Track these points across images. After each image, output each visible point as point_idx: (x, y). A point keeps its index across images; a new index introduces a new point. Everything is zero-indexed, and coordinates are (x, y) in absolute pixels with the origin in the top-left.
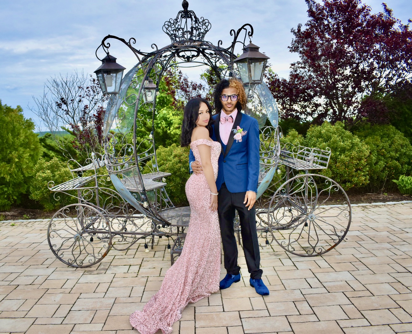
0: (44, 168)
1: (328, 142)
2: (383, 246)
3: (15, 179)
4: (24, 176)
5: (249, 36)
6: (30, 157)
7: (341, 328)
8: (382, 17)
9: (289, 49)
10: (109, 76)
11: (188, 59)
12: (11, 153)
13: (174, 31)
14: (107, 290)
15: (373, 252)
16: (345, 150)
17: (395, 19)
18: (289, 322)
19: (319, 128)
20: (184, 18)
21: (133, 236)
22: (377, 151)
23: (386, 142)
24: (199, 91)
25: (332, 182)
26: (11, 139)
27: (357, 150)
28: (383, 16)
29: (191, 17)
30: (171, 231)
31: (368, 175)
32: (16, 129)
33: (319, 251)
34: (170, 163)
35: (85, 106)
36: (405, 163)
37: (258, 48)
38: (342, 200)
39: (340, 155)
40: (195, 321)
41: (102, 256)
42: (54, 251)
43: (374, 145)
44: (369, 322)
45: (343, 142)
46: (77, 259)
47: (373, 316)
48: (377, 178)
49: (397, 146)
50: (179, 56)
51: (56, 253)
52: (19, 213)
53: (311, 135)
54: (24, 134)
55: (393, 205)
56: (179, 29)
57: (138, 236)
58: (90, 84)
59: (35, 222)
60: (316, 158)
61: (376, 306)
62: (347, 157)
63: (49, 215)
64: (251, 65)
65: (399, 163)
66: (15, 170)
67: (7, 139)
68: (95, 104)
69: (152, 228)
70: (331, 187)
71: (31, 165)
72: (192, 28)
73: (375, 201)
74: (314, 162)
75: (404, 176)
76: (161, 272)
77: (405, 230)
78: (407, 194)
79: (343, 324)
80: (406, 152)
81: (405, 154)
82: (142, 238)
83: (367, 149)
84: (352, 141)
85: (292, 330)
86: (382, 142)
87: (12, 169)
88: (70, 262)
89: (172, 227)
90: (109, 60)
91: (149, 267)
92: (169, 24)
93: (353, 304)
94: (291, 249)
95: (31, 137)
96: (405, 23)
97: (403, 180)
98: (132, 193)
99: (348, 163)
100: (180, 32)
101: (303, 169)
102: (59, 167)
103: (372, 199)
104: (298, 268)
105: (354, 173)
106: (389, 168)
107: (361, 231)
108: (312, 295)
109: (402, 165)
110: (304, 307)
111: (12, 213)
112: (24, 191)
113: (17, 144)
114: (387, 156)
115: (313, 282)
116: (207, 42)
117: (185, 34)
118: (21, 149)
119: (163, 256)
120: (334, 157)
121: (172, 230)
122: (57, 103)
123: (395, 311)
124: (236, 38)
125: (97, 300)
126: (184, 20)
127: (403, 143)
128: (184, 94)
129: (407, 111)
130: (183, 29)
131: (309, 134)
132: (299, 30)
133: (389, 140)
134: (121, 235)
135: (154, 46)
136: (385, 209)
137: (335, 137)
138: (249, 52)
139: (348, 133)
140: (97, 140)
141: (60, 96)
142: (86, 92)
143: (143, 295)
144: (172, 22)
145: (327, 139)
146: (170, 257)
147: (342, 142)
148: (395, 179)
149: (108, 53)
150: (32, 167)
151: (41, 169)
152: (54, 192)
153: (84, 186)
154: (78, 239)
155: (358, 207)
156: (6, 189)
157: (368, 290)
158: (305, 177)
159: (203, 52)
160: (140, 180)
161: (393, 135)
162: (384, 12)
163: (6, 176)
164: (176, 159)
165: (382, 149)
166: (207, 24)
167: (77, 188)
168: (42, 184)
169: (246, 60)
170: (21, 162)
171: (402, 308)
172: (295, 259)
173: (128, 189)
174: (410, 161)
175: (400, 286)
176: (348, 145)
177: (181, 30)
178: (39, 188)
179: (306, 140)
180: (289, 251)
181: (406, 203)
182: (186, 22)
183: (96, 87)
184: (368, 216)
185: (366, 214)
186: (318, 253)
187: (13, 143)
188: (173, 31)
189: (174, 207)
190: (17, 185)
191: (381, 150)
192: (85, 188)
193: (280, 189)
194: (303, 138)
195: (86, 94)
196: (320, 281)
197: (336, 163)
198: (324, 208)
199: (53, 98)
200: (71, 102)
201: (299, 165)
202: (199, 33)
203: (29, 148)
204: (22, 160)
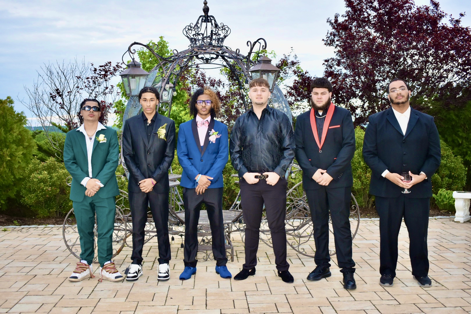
0: (39, 169)
1: (358, 150)
3: (4, 180)
4: (15, 178)
6: (23, 156)
7: (329, 302)
9: (324, 42)
10: (133, 80)
11: (207, 61)
12: (2, 150)
17: (443, 13)
18: (287, 298)
26: (3, 134)
29: (211, 22)
32: (9, 124)
36: (446, 175)
40: (206, 297)
41: (117, 252)
42: (68, 247)
50: (198, 58)
52: (6, 220)
54: (17, 130)
56: (199, 34)
66: (6, 169)
71: (23, 165)
72: (212, 33)
75: (444, 190)
78: (445, 210)
79: (332, 300)
80: (447, 163)
90: (135, 66)
92: (190, 28)
94: (301, 250)
95: (24, 133)
96: (456, 17)
97: (441, 195)
100: (200, 37)
102: (56, 168)
109: (442, 178)
112: (13, 194)
113: (10, 140)
116: (226, 47)
117: (205, 39)
118: (14, 146)
122: (51, 94)
124: (252, 49)
127: (444, 153)
129: (454, 117)
130: (203, 35)
132: (336, 21)
138: (261, 64)
142: (85, 83)
149: (133, 59)
150: (24, 167)
151: (35, 170)
159: (222, 55)
162: (431, 5)
168: (38, 186)
169: (259, 72)
170: (13, 162)
172: (305, 259)
174: (451, 173)
177: (201, 35)
180: (299, 252)
181: (440, 218)
182: (206, 27)
187: (5, 139)
188: (193, 35)
190: (5, 188)
193: (290, 191)
197: (366, 173)
200: (68, 94)
202: (218, 38)
203: (22, 145)
204: (14, 158)
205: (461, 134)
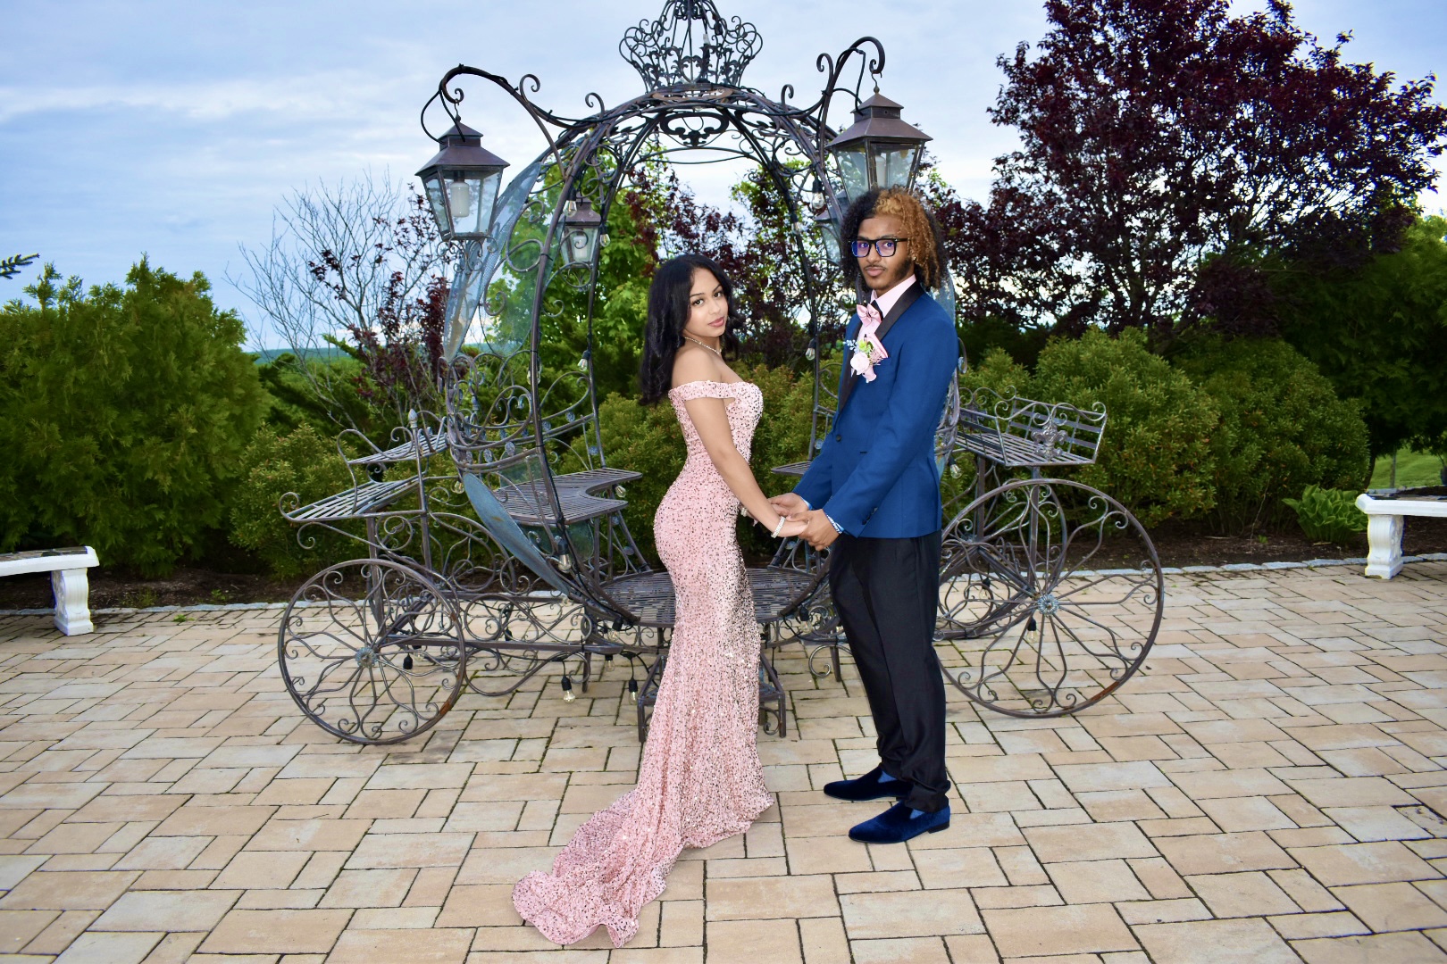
0: (273, 455)
1: (1099, 388)
2: (1252, 689)
3: (187, 485)
4: (214, 478)
5: (874, 72)
6: (232, 423)
7: (1128, 926)
8: (1263, 25)
9: (991, 116)
10: (459, 185)
11: (695, 140)
12: (174, 409)
13: (654, 57)
14: (452, 811)
15: (1223, 705)
16: (1148, 411)
17: (1298, 32)
18: (977, 907)
19: (1072, 346)
20: (682, 17)
21: (530, 654)
22: (1241, 416)
23: (1266, 389)
24: (728, 234)
25: (1110, 503)
26: (175, 368)
27: (1183, 412)
28: (1264, 21)
29: (704, 17)
30: (640, 640)
31: (1213, 483)
32: (190, 341)
33: (1068, 703)
34: (641, 442)
35: (393, 276)
36: (1321, 449)
37: (897, 109)
38: (1137, 553)
39: (1134, 424)
40: (705, 902)
41: (438, 712)
42: (297, 697)
43: (1233, 397)
44: (1209, 910)
45: (1143, 387)
46: (367, 720)
47: (1219, 892)
48: (1240, 494)
49: (1298, 400)
50: (668, 131)
51: (305, 701)
52: (200, 584)
53: (1049, 367)
54: (212, 355)
55: (1284, 572)
56: (668, 52)
57: (543, 655)
58: (410, 211)
59: (246, 611)
60: (1063, 433)
61: (1229, 862)
62: (1153, 431)
63: (287, 590)
64: (877, 159)
65: (1305, 450)
66: (188, 459)
67: (165, 371)
68: (424, 269)
69: (584, 631)
70: (1104, 517)
71: (234, 444)
72: (706, 48)
73: (1233, 559)
74: (1056, 445)
75: (1318, 489)
76: (608, 758)
77: (1317, 643)
78: (1325, 540)
79: (1132, 913)
80: (1324, 419)
81: (1320, 424)
82: (555, 659)
83: (1211, 409)
84: (1168, 385)
85: (987, 929)
86: (1254, 387)
87: (178, 458)
88: (345, 727)
89: (642, 628)
90: (461, 139)
91: (574, 744)
92: (639, 36)
93: (1163, 856)
94: (985, 696)
95: (233, 363)
96: (1328, 45)
97: (1313, 501)
98: (526, 528)
99: (1157, 449)
100: (672, 60)
101: (1025, 463)
102: (317, 451)
103: (1223, 554)
104: (1006, 751)
105: (1173, 479)
106: (1275, 463)
107: (1191, 646)
108: (1044, 829)
109: (1312, 455)
110: (1022, 865)
111: (179, 585)
112: (215, 520)
113: (194, 384)
114: (1269, 430)
115: (1050, 791)
116: (749, 90)
117: (686, 66)
118: (206, 399)
119: (615, 713)
120: (1114, 431)
121: (644, 636)
122: (312, 264)
123: (1284, 879)
124: (833, 79)
125: (422, 839)
126: (682, 24)
127: (1316, 391)
128: (681, 244)
129: (1328, 298)
130: (679, 51)
131: (1044, 363)
132: (1020, 61)
133: (1275, 382)
134: (492, 652)
135: (592, 99)
136: (1260, 582)
137: (1120, 374)
138: (870, 120)
139: (1157, 361)
140: (427, 373)
141: (319, 244)
142: (397, 234)
143: (555, 824)
144: (648, 30)
145: (1097, 378)
146: (635, 716)
147: (1141, 388)
148: (1289, 496)
149: (457, 120)
150: (236, 452)
151: (265, 456)
152: (300, 524)
153: (385, 507)
154: (366, 661)
155: (1183, 575)
156: (160, 516)
157: (1207, 815)
158: (1030, 486)
159: (738, 120)
160: (549, 491)
161: (1286, 370)
162: (1269, 10)
163: (159, 477)
164: (658, 432)
165: (1255, 409)
166: (750, 37)
167: (365, 512)
168: (266, 501)
169: (864, 143)
170: (206, 438)
171: (1305, 869)
172: (999, 724)
173: (514, 517)
174: (1334, 444)
175: (1299, 804)
176: (1157, 397)
177: (672, 52)
178: (258, 514)
179: (1034, 381)
180: (980, 701)
181: (1322, 566)
182: (689, 30)
183: (427, 220)
184: (1210, 602)
185: (1206, 596)
186: (1065, 708)
187: (182, 380)
188: (650, 56)
189: (650, 570)
190: (194, 504)
191: (1250, 412)
192: (389, 513)
193: (956, 521)
194: (1027, 374)
195: (395, 239)
196: (1068, 790)
197: (1121, 448)
198: (1083, 579)
199: (301, 250)
200: (352, 262)
201: (1014, 452)
202: (725, 63)
203: (229, 395)
204: (207, 430)
205: (1346, 343)
